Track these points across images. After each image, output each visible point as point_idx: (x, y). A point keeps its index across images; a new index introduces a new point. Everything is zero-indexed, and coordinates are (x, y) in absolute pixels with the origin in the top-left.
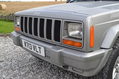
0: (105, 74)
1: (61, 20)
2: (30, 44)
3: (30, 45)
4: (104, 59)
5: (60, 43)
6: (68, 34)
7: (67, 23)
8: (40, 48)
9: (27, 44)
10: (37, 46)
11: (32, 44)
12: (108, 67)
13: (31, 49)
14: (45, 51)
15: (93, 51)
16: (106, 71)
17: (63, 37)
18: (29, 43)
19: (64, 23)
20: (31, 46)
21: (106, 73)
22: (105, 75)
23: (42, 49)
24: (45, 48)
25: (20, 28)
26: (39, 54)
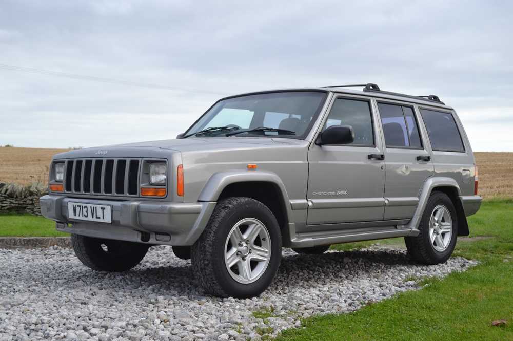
0: (208, 246)
1: (140, 159)
2: (86, 207)
3: (85, 210)
5: (137, 195)
6: (149, 180)
7: (149, 162)
8: (103, 209)
9: (78, 209)
10: (99, 207)
11: (89, 206)
12: (213, 235)
13: (86, 216)
14: (112, 211)
15: (182, 202)
16: (209, 242)
17: (141, 185)
18: (84, 205)
19: (144, 163)
20: (87, 212)
21: (210, 245)
22: (208, 248)
23: (108, 210)
24: (112, 207)
25: (64, 184)
26: (101, 220)
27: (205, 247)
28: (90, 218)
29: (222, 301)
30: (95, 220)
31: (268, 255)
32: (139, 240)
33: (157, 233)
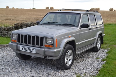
1: (44, 37)
3: (26, 49)
4: (61, 52)
5: (43, 46)
6: (46, 43)
7: (46, 38)
8: (33, 49)
9: (24, 48)
10: (31, 49)
11: (28, 48)
17: (44, 44)
24: (36, 49)
25: (17, 40)
26: (32, 52)
27: (61, 59)
28: (28, 51)
29: (64, 71)
30: (30, 52)
31: (72, 58)
32: (43, 57)
33: (49, 56)
